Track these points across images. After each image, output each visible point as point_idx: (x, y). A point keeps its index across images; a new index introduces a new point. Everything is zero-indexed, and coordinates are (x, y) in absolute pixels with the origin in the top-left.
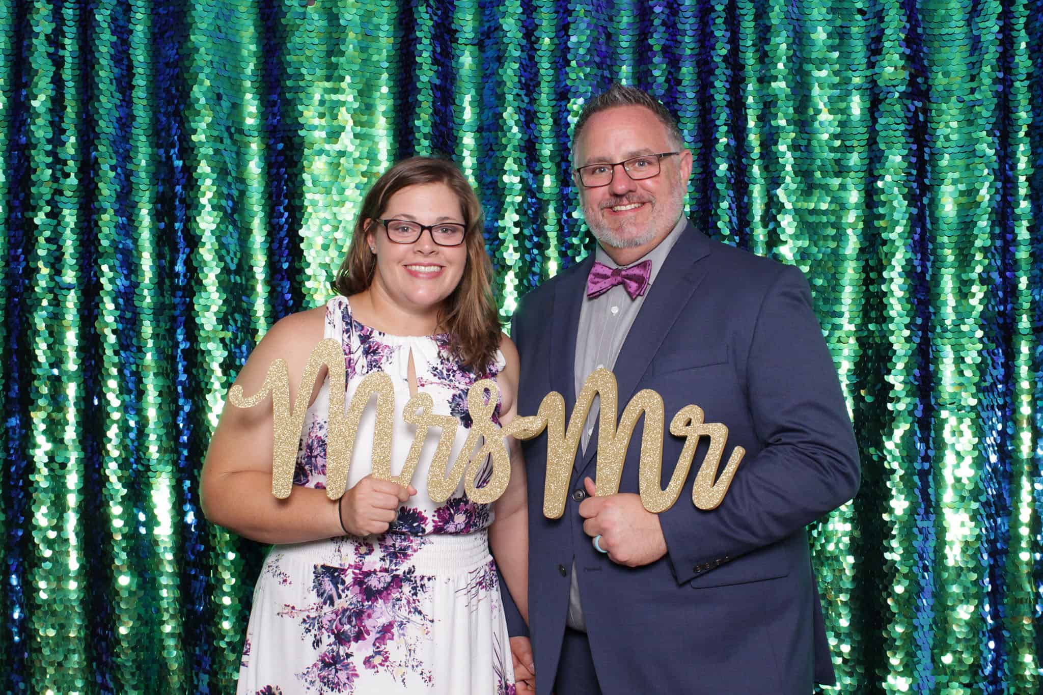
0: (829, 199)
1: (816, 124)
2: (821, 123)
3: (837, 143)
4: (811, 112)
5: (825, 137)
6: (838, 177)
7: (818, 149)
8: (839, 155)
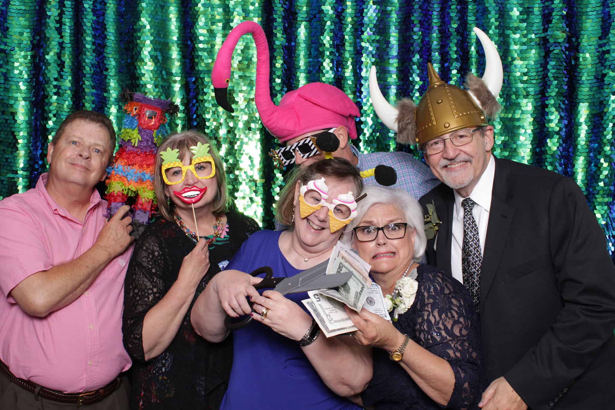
0: (520, 112)
1: (513, 67)
2: (515, 66)
3: (525, 78)
4: (510, 59)
5: (518, 74)
6: (526, 98)
7: (514, 82)
8: (526, 85)
